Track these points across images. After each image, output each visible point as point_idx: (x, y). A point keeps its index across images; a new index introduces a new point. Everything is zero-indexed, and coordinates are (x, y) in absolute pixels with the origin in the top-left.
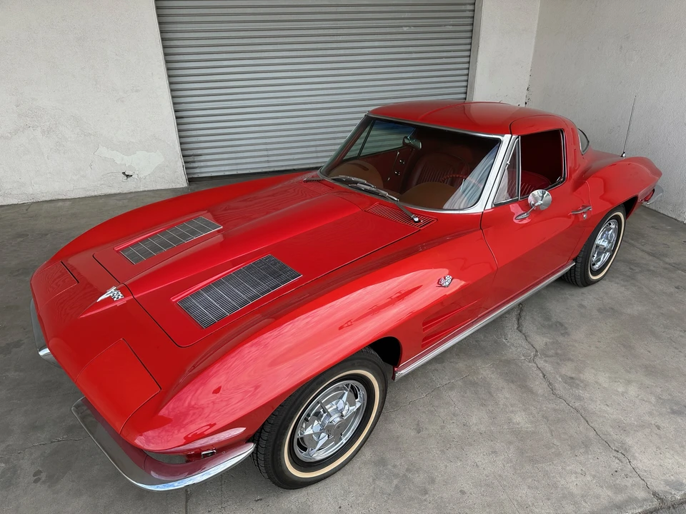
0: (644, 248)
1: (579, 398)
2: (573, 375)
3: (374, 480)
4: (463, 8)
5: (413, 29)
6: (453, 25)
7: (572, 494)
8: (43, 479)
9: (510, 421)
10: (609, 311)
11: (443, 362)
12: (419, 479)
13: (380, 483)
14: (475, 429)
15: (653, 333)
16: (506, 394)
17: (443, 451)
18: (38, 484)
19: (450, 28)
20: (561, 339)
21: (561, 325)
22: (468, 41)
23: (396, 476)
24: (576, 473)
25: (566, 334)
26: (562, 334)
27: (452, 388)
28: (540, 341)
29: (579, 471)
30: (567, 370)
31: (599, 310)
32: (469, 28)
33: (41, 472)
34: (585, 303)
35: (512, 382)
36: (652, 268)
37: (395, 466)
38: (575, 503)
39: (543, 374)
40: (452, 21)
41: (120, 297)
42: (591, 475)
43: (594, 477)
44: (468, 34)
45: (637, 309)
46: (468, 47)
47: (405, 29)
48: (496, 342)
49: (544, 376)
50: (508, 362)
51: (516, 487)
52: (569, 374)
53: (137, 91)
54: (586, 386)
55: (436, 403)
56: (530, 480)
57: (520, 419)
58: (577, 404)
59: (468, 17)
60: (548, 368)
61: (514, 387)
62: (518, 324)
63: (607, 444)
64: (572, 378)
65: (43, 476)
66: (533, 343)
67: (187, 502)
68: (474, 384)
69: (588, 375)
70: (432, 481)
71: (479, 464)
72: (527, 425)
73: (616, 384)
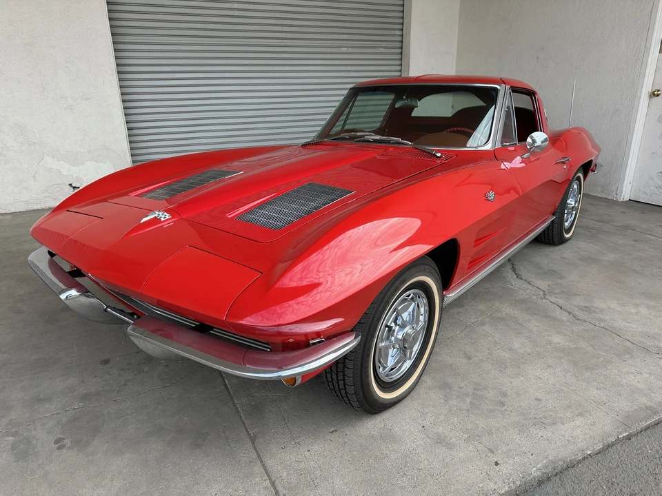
0: (592, 218)
1: (601, 320)
2: (586, 305)
3: (446, 400)
4: (393, 32)
5: (350, 50)
6: (385, 48)
7: (638, 388)
8: (68, 445)
9: (550, 343)
10: (589, 260)
11: (463, 306)
12: (491, 394)
13: (454, 402)
14: (522, 351)
15: (635, 271)
16: (534, 324)
17: (501, 371)
18: (64, 451)
19: (383, 50)
20: (560, 281)
21: (554, 271)
22: (399, 62)
23: (467, 395)
24: (632, 373)
25: (562, 277)
26: (559, 278)
27: (483, 324)
28: (543, 284)
29: (634, 371)
30: (578, 301)
31: (580, 259)
32: (399, 51)
33: (63, 439)
34: (565, 256)
35: (535, 314)
36: (606, 230)
37: (461, 388)
38: (646, 395)
39: (559, 306)
40: (384, 44)
41: (167, 217)
42: (647, 373)
43: (650, 374)
44: (399, 57)
45: (612, 257)
46: (399, 68)
47: (344, 50)
48: (504, 288)
49: (561, 308)
50: (523, 301)
51: (585, 390)
52: (582, 304)
53: (87, 99)
54: (602, 311)
55: (474, 336)
56: (595, 383)
57: (557, 339)
58: (603, 325)
59: (397, 41)
60: (561, 302)
61: (539, 318)
62: (516, 274)
63: (647, 350)
64: (587, 307)
65: (68, 442)
66: (538, 286)
67: (253, 443)
68: (502, 319)
69: (599, 304)
70: (504, 395)
71: (541, 376)
72: (567, 344)
73: (627, 308)
